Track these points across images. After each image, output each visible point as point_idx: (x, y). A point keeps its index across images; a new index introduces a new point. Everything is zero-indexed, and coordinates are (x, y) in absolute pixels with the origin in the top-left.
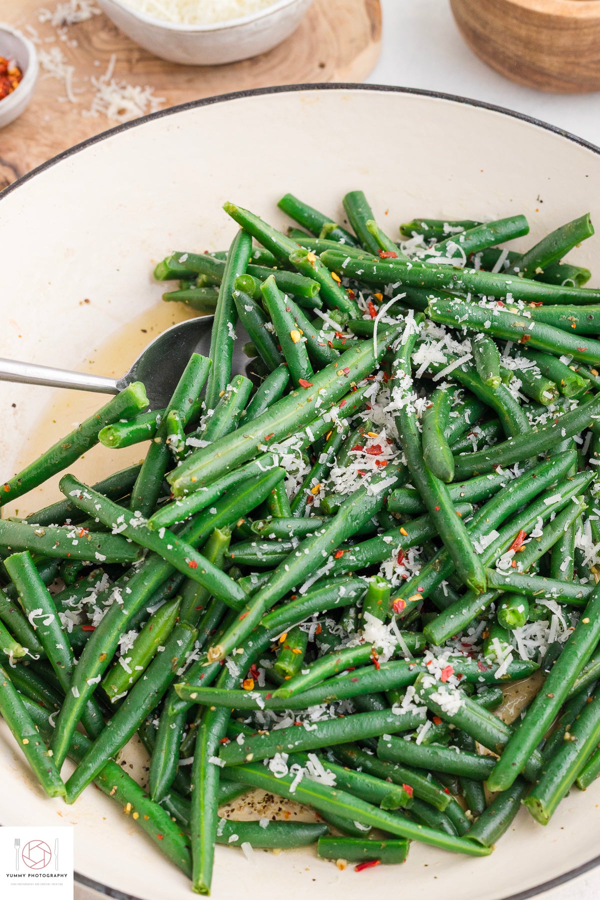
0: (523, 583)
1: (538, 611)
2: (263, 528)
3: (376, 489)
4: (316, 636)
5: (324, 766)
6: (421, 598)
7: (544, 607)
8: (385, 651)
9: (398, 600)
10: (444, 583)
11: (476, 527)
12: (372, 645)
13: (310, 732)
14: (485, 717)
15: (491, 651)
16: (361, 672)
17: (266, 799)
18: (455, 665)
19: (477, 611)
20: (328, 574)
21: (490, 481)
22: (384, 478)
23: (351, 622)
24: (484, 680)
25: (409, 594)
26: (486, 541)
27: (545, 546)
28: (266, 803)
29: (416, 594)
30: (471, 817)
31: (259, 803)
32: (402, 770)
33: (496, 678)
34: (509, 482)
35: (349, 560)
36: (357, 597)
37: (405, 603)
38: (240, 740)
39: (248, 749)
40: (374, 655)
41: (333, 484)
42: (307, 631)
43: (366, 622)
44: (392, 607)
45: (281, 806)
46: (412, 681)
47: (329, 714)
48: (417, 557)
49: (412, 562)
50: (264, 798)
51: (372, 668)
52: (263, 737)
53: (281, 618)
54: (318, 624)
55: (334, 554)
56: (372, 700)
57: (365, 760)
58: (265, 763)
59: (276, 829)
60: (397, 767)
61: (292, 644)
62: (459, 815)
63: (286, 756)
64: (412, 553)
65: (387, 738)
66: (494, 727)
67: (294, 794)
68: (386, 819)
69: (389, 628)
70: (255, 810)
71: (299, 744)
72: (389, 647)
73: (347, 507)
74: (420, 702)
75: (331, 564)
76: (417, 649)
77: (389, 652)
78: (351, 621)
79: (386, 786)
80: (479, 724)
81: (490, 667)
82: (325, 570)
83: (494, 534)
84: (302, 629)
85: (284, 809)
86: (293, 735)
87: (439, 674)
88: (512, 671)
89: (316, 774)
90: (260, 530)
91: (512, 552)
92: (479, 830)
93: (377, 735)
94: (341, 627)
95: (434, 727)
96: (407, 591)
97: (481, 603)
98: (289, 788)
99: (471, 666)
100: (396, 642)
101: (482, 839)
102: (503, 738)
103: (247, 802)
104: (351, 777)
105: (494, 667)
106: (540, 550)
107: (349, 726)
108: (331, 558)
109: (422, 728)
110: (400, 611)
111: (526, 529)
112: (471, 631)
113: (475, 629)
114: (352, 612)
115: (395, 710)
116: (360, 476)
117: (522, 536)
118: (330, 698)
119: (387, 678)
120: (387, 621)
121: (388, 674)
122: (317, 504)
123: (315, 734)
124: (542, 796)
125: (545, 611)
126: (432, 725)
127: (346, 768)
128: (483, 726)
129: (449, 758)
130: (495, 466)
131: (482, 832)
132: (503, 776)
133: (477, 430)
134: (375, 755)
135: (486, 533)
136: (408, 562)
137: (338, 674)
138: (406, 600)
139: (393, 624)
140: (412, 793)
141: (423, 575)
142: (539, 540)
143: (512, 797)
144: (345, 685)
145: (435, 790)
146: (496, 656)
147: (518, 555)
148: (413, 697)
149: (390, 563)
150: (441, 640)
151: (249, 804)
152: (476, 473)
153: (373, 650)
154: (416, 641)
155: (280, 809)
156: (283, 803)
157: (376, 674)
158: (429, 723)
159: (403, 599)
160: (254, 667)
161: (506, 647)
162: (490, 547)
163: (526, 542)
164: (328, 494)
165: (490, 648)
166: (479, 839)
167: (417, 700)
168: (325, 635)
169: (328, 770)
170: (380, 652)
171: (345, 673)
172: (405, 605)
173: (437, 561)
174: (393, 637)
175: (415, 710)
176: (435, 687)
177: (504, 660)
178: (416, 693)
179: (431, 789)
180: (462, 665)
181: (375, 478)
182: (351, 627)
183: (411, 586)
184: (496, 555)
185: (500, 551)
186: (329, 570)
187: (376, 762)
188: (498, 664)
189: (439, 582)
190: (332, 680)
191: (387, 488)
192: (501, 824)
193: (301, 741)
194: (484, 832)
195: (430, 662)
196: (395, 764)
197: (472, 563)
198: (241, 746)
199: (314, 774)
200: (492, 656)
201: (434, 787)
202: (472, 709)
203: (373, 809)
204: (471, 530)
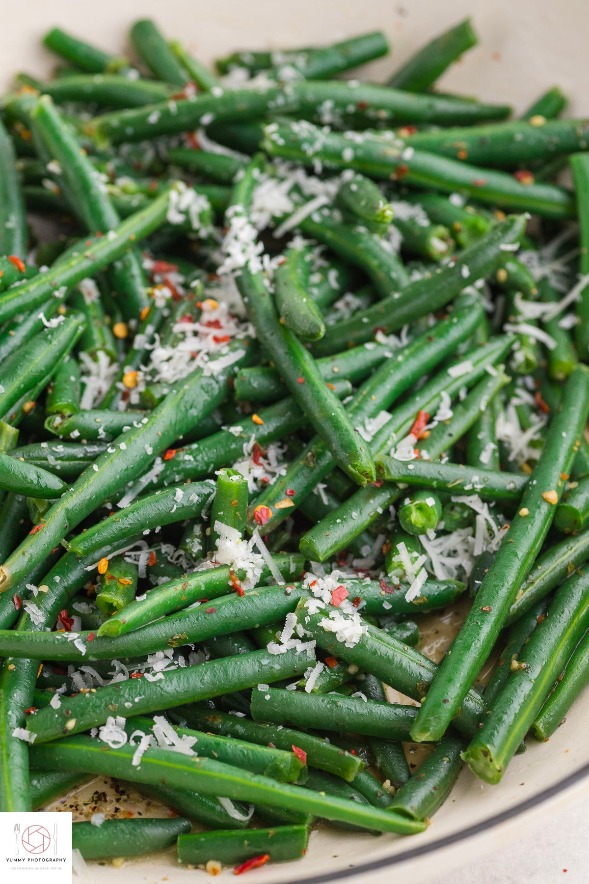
0: (432, 470)
1: (456, 516)
2: (61, 424)
3: (216, 367)
4: (148, 568)
5: (177, 732)
6: (292, 504)
7: (464, 506)
8: (249, 575)
9: (260, 508)
10: (321, 487)
11: (359, 408)
12: (230, 567)
13: (155, 683)
14: (398, 648)
15: (396, 565)
16: (218, 602)
17: (95, 799)
18: (349, 587)
19: (371, 515)
20: (155, 480)
21: (369, 352)
22: (226, 354)
23: (196, 543)
24: (391, 606)
25: (274, 499)
26: (373, 426)
27: (458, 429)
28: (96, 803)
29: (285, 499)
30: (392, 789)
31: (85, 805)
32: (289, 731)
33: (408, 601)
34: (397, 351)
35: (184, 461)
36: (201, 505)
37: (270, 510)
38: (55, 703)
39: (67, 712)
40: (234, 581)
41: (154, 372)
42: (136, 563)
43: (219, 536)
44: (253, 518)
45: (118, 806)
46: (292, 608)
47: (178, 664)
48: (281, 458)
49: (274, 463)
50: (93, 798)
51: (234, 595)
52: (87, 695)
53: (97, 538)
54: (151, 553)
55: (163, 455)
56: (236, 645)
57: (234, 725)
58: (93, 733)
59: (116, 826)
60: (280, 728)
61: (116, 575)
62: (375, 788)
63: (122, 720)
64: (273, 452)
65: (263, 688)
66: (412, 661)
67: (139, 768)
68: (273, 786)
69: (251, 544)
70: (81, 814)
71: (140, 700)
72: (253, 569)
73: (178, 392)
74: (305, 635)
75: (159, 467)
76: (293, 573)
77: (254, 575)
78: (197, 540)
79: (270, 752)
80: (391, 657)
81: (397, 588)
82: (151, 477)
83: (385, 416)
84: (128, 560)
85: (122, 809)
86: (131, 689)
87: (327, 598)
88: (428, 592)
89: (168, 743)
90: (57, 428)
91: (412, 439)
92: (406, 798)
93: (249, 686)
94: (182, 552)
95: (328, 671)
96: (271, 496)
97: (377, 504)
98: (131, 760)
99: (372, 590)
100: (261, 562)
101: (412, 807)
102: (427, 676)
103: (68, 805)
104: (218, 744)
105: (403, 588)
106: (450, 435)
107: (208, 673)
108: (159, 460)
109: (311, 671)
110: (265, 522)
111: (427, 410)
112: (365, 550)
113: (371, 547)
114: (197, 529)
115: (272, 647)
116: (193, 358)
117: (423, 419)
118: (178, 637)
119: (256, 606)
120: (247, 536)
121: (256, 600)
122: (135, 399)
123: (162, 686)
124: (490, 741)
125: (466, 515)
126: (325, 669)
127: (209, 733)
128: (397, 659)
129: (353, 709)
130: (375, 332)
131: (410, 799)
132: (432, 718)
133: (349, 298)
134: (249, 717)
135: (373, 415)
136: (269, 464)
137: (186, 606)
138: (272, 507)
139: (256, 538)
140: (305, 758)
141: (291, 474)
142: (448, 423)
143: (447, 757)
144: (197, 619)
145: (338, 752)
146: (404, 571)
147: (421, 442)
148: (295, 629)
149: (244, 464)
150: (326, 552)
151: (71, 806)
152: (351, 342)
153: (232, 573)
154: (291, 563)
155: (117, 810)
156: (121, 801)
157: (241, 602)
158: (320, 666)
159: (267, 506)
160: (64, 614)
161: (416, 558)
162: (380, 432)
163: (431, 426)
164: (149, 384)
165: (395, 559)
166: (408, 808)
167: (301, 631)
168: (162, 566)
169: (184, 736)
170: (243, 576)
171: (197, 604)
172: (271, 515)
173: (309, 454)
174: (258, 556)
175: (300, 647)
176: (325, 613)
177: (416, 575)
178: (298, 623)
179: (332, 751)
180: (359, 586)
181: (212, 356)
182: (196, 547)
183: (276, 490)
184: (390, 443)
185: (395, 437)
186: (157, 476)
187: (251, 724)
188: (408, 584)
189: (313, 484)
190: (179, 614)
191: (232, 366)
192: (435, 788)
193: (143, 696)
194: (412, 799)
195: (314, 583)
196: (278, 724)
197: (354, 443)
198: (57, 711)
199: (164, 743)
200: (399, 571)
201: (336, 749)
202: (379, 638)
203: (253, 777)
204: (351, 412)
